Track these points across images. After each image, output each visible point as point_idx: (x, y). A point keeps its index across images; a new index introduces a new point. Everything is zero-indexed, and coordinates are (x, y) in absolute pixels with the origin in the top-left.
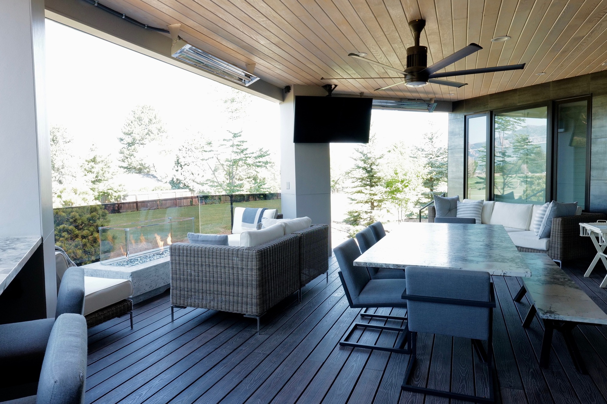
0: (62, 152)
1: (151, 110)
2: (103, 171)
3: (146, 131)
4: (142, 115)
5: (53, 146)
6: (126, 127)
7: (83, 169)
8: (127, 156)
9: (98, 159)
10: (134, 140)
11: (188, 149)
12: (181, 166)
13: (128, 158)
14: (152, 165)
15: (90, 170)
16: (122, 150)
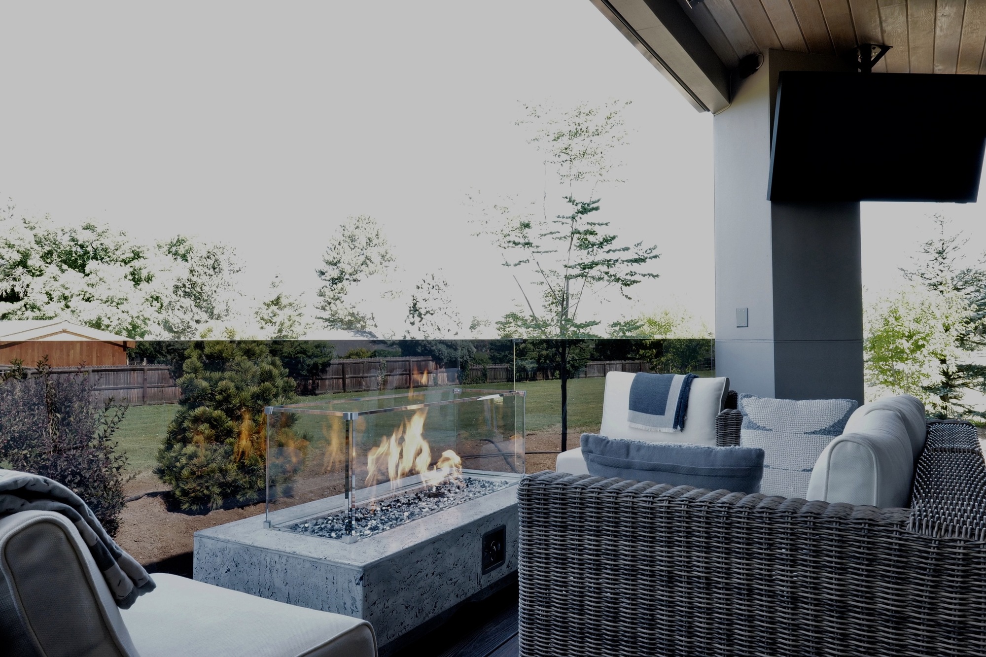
0: (226, 287)
1: (371, 223)
2: (291, 322)
3: (362, 258)
4: (357, 232)
5: (213, 277)
6: (329, 251)
7: (258, 318)
8: (329, 300)
9: (284, 301)
10: (342, 274)
11: (431, 286)
12: (420, 315)
13: (332, 304)
14: (369, 316)
15: (270, 319)
16: (322, 290)
